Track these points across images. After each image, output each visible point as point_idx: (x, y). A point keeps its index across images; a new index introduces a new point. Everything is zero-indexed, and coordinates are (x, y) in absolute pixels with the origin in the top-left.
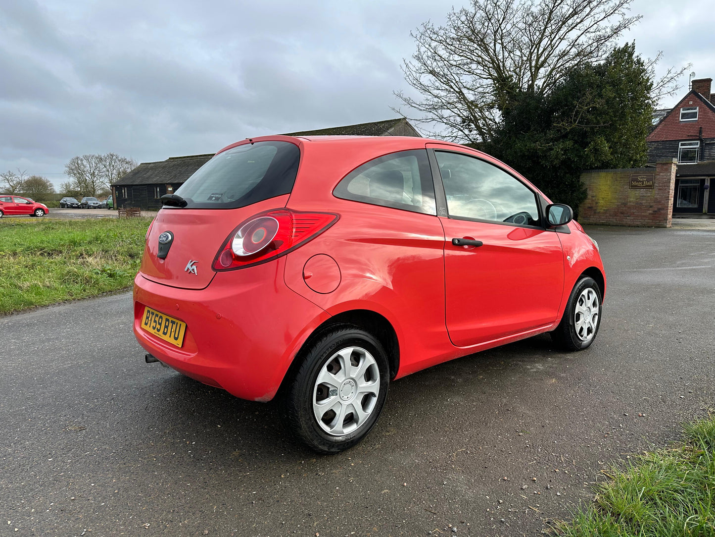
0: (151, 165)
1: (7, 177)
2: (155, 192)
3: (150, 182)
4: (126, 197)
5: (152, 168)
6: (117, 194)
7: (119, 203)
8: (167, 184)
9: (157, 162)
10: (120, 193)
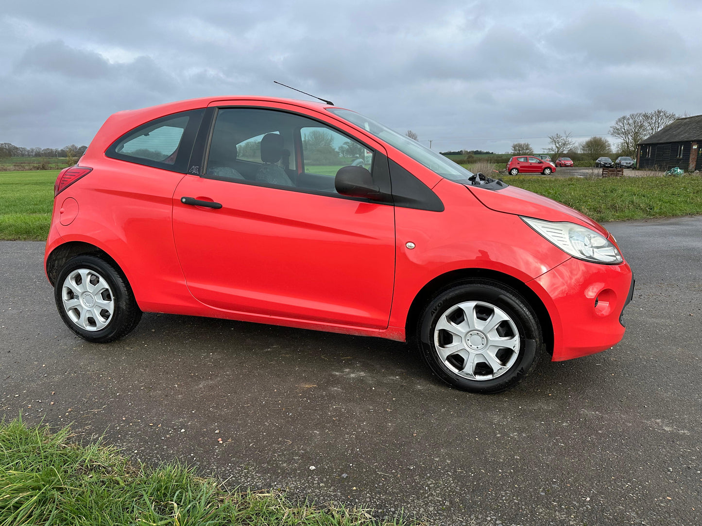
0: (686, 121)
1: (555, 139)
2: (679, 151)
3: (676, 140)
4: (649, 156)
5: (685, 124)
6: (641, 153)
7: (643, 163)
8: (692, 141)
9: (694, 117)
10: (645, 153)
